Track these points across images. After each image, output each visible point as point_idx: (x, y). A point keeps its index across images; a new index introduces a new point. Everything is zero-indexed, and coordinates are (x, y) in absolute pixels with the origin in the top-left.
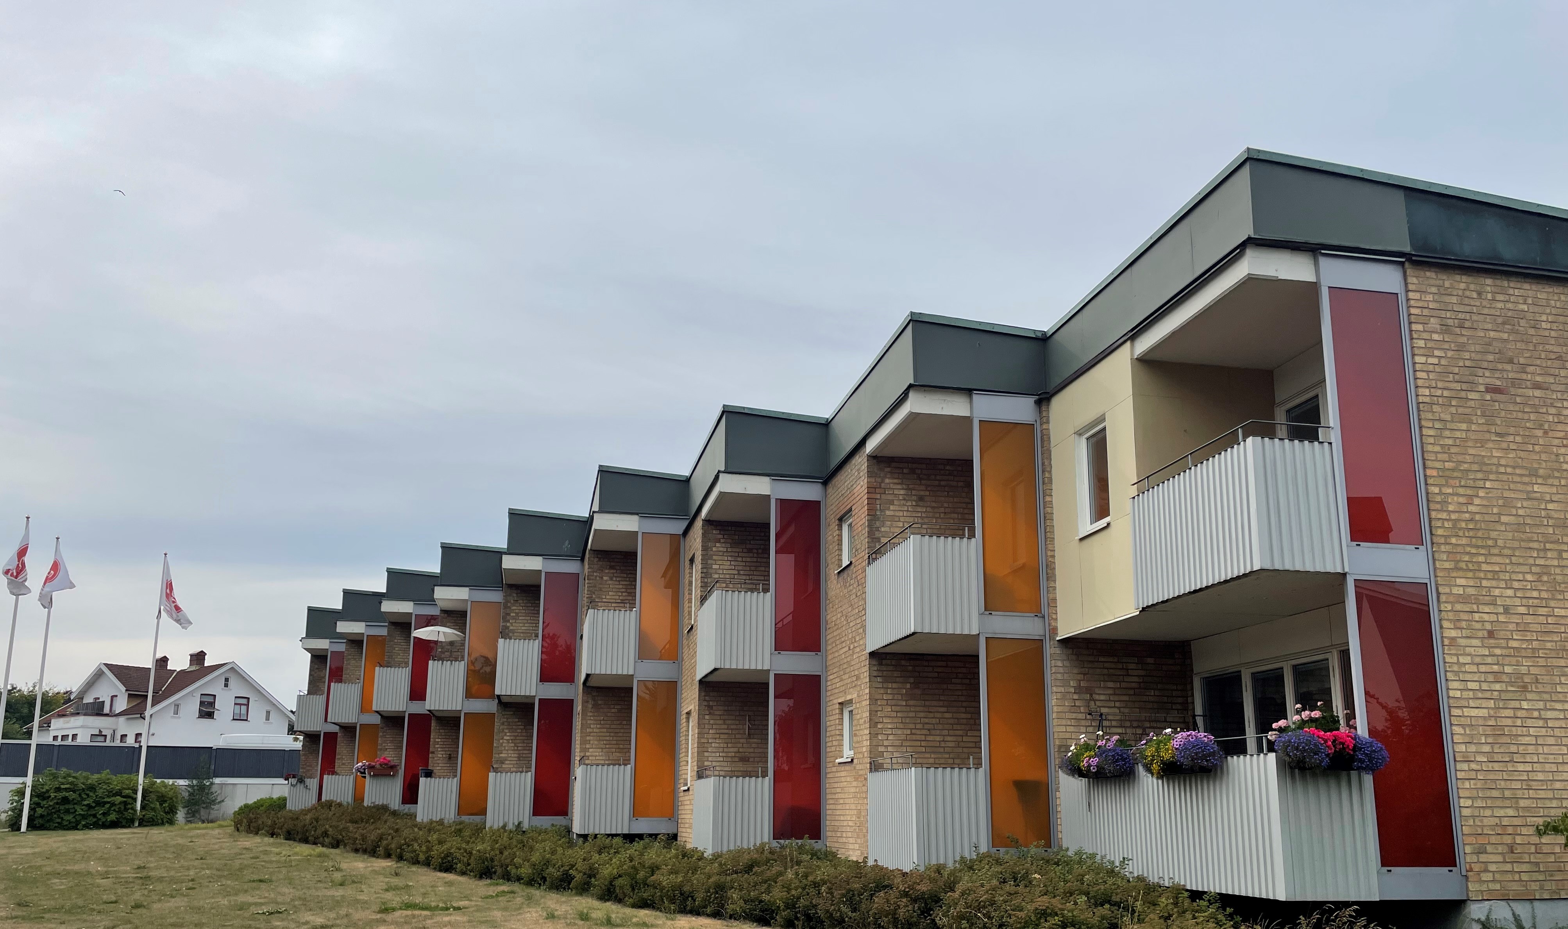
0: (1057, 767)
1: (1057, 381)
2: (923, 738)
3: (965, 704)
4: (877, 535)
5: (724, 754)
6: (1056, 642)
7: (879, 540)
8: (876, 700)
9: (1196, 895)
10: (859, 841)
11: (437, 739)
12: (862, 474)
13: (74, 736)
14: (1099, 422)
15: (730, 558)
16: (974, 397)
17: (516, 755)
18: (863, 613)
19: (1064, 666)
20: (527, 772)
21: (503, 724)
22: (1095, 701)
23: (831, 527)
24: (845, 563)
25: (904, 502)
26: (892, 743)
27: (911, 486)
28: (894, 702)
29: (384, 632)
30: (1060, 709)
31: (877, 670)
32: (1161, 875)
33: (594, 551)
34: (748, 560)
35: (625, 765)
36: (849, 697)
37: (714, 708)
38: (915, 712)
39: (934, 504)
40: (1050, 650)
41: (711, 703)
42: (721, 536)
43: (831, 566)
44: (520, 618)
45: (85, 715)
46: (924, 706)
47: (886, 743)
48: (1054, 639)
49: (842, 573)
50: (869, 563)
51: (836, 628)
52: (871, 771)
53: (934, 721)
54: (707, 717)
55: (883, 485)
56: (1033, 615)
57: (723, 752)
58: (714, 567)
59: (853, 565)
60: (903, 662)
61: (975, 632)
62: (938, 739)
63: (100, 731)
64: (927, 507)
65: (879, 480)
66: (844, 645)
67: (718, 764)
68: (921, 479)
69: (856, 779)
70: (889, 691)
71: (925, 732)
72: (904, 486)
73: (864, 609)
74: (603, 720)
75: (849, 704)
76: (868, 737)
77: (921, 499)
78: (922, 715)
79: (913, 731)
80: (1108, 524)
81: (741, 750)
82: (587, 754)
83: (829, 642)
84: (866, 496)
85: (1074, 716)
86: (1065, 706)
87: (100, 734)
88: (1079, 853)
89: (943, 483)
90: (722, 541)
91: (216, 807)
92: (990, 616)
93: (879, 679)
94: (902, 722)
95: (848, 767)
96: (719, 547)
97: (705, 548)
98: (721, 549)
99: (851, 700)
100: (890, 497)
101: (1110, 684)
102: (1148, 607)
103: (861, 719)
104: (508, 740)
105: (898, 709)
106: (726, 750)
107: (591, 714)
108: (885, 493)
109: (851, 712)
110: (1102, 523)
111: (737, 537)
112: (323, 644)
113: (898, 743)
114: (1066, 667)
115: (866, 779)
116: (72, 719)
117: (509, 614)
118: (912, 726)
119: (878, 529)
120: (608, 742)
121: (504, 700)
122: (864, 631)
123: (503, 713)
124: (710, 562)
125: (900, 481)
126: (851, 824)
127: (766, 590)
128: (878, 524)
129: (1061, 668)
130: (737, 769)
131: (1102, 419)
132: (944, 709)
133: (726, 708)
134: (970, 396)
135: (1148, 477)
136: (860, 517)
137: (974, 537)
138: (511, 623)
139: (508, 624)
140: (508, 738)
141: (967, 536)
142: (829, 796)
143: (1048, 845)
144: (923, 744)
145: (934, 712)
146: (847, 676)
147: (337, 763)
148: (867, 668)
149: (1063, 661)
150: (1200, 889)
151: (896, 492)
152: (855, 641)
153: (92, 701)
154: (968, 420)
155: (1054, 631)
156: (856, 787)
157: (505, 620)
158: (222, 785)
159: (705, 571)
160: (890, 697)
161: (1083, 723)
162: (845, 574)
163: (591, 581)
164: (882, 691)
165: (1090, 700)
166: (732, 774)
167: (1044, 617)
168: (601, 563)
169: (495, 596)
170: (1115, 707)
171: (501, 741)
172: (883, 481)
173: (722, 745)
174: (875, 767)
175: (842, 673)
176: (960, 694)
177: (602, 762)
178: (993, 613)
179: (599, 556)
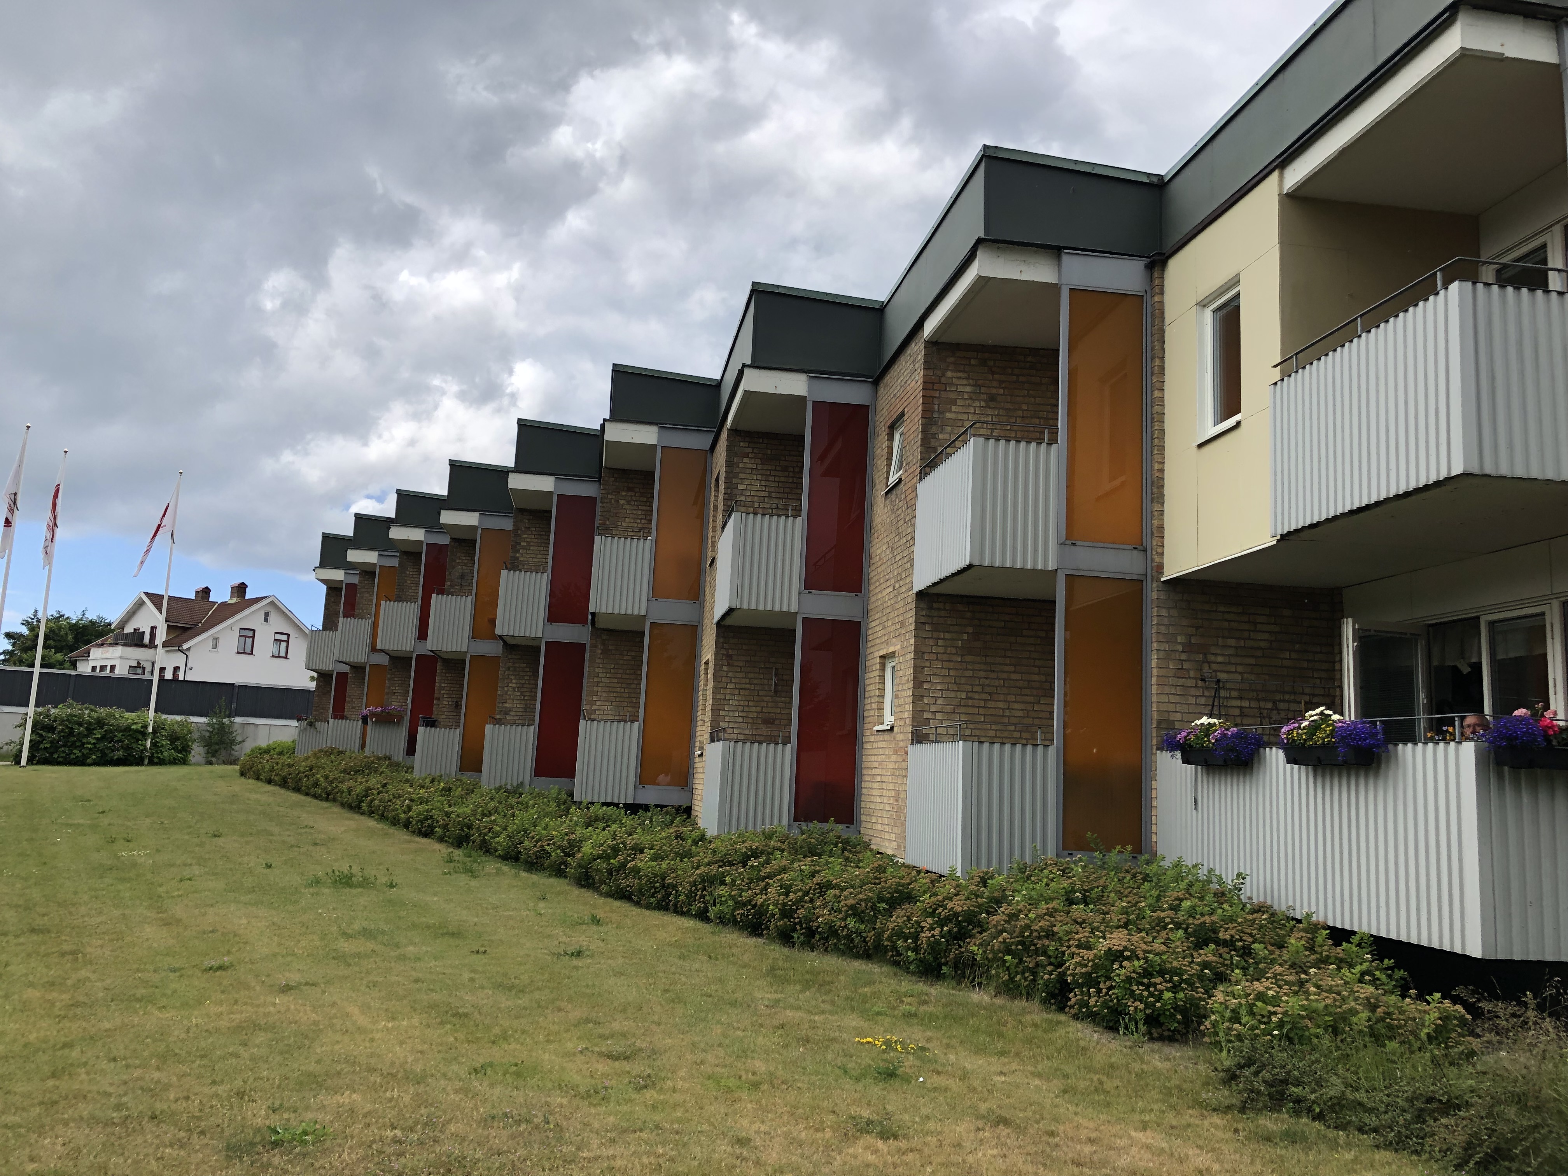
0: (1155, 748)
1: (1177, 237)
2: (982, 704)
3: (1038, 663)
4: (933, 443)
5: (744, 714)
6: (1161, 584)
7: (934, 449)
8: (924, 653)
9: (1340, 935)
10: (896, 830)
11: (441, 683)
12: (917, 366)
13: (113, 668)
14: (1231, 287)
15: (759, 477)
16: (1065, 258)
17: (522, 706)
18: (911, 543)
19: (1170, 616)
20: (529, 725)
21: (508, 669)
22: (1209, 663)
23: (881, 437)
24: (892, 480)
25: (970, 402)
26: (942, 708)
27: (980, 382)
28: (945, 657)
29: (395, 563)
30: (1163, 672)
31: (926, 615)
32: (1291, 904)
33: (610, 469)
34: (783, 479)
35: (632, 722)
36: (891, 649)
37: (734, 657)
38: (973, 670)
39: (1008, 406)
40: (1153, 594)
41: (730, 652)
42: (750, 450)
43: (878, 487)
44: (532, 548)
45: (125, 645)
46: (985, 663)
47: (933, 708)
48: (1158, 580)
49: (889, 495)
50: (921, 479)
51: (880, 563)
52: (912, 743)
53: (997, 683)
54: (725, 668)
55: (943, 379)
56: (1131, 547)
57: (743, 711)
58: (741, 487)
59: (902, 485)
60: (960, 607)
61: (1051, 567)
62: (1002, 706)
63: (139, 663)
64: (999, 409)
65: (939, 373)
66: (888, 583)
67: (736, 725)
68: (993, 373)
69: (896, 753)
70: (940, 643)
71: (984, 696)
72: (971, 381)
73: (913, 538)
74: (614, 668)
75: (892, 657)
76: (911, 700)
77: (992, 398)
78: (982, 674)
79: (970, 695)
80: (1238, 424)
81: (765, 710)
82: (594, 707)
83: (873, 581)
84: (921, 394)
85: (1181, 682)
86: (1168, 668)
87: (139, 665)
88: (1178, 865)
89: (1021, 379)
90: (750, 455)
91: (236, 748)
92: (1073, 547)
93: (927, 627)
94: (955, 683)
95: (887, 736)
96: (747, 462)
97: (730, 464)
98: (750, 466)
99: (894, 652)
100: (952, 396)
101: (1232, 642)
102: (1289, 533)
103: (904, 676)
104: (513, 688)
105: (951, 665)
106: (746, 709)
107: (599, 661)
108: (945, 390)
109: (893, 667)
110: (1231, 422)
111: (769, 452)
112: (338, 575)
113: (949, 709)
114: (1172, 617)
115: (907, 753)
116: (111, 649)
117: (519, 543)
118: (969, 688)
119: (934, 436)
120: (619, 695)
121: (510, 641)
122: (912, 566)
123: (510, 656)
124: (734, 481)
125: (965, 375)
126: (887, 807)
127: (797, 514)
128: (934, 429)
129: (1166, 619)
130: (760, 732)
131: (1235, 281)
132: (1012, 669)
133: (748, 658)
134: (1059, 257)
135: (1297, 354)
136: (914, 423)
137: (1057, 441)
138: (522, 554)
139: (518, 555)
140: (514, 685)
141: (1046, 441)
142: (864, 772)
143: (1138, 850)
144: (982, 711)
145: (997, 672)
146: (890, 623)
147: (347, 707)
148: (913, 613)
149: (1169, 608)
150: (1347, 927)
151: (960, 389)
152: (901, 579)
153: (132, 631)
154: (1054, 289)
155: (1160, 568)
156: (895, 762)
157: (515, 550)
158: (243, 725)
159: (729, 491)
160: (941, 650)
161: (1193, 691)
162: (893, 496)
163: (605, 505)
164: (931, 642)
165: (1203, 662)
166: (753, 739)
167: (1145, 551)
168: (617, 484)
169: (506, 524)
170: (1236, 672)
171: (506, 689)
172: (944, 375)
173: (742, 703)
174: (919, 738)
175: (885, 619)
176: (1033, 649)
177: (611, 718)
178: (1078, 543)
179: (616, 475)
